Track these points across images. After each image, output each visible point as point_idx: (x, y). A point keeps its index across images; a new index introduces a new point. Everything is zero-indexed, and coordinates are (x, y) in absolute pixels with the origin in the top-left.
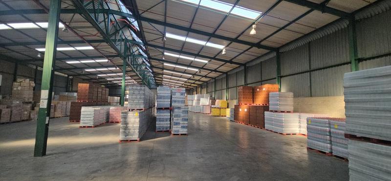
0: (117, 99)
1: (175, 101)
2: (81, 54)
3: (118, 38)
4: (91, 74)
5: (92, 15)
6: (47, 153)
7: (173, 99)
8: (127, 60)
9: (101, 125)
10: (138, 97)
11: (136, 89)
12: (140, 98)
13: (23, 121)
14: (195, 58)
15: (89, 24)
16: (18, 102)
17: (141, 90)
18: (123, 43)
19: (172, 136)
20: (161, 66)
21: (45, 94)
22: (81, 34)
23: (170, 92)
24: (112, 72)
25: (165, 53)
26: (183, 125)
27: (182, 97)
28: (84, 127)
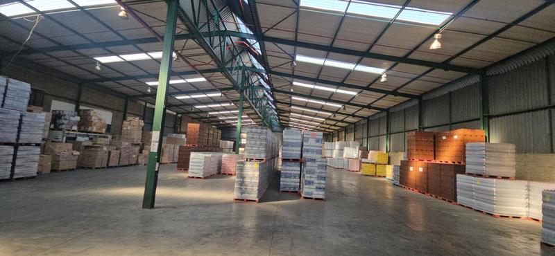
0: (230, 143)
1: (308, 151)
2: (192, 87)
3: (235, 65)
4: (201, 111)
5: (207, 40)
6: (156, 205)
7: (304, 147)
8: (245, 93)
9: (212, 176)
10: (259, 143)
11: (256, 133)
12: (261, 144)
13: (131, 165)
14: (337, 88)
15: (202, 51)
16: (127, 144)
17: (262, 133)
18: (240, 72)
19: (302, 200)
20: (287, 100)
21: (156, 135)
22: (193, 62)
23: (300, 137)
24: (225, 109)
25: (295, 83)
26: (318, 185)
27: (318, 144)
28: (193, 177)
